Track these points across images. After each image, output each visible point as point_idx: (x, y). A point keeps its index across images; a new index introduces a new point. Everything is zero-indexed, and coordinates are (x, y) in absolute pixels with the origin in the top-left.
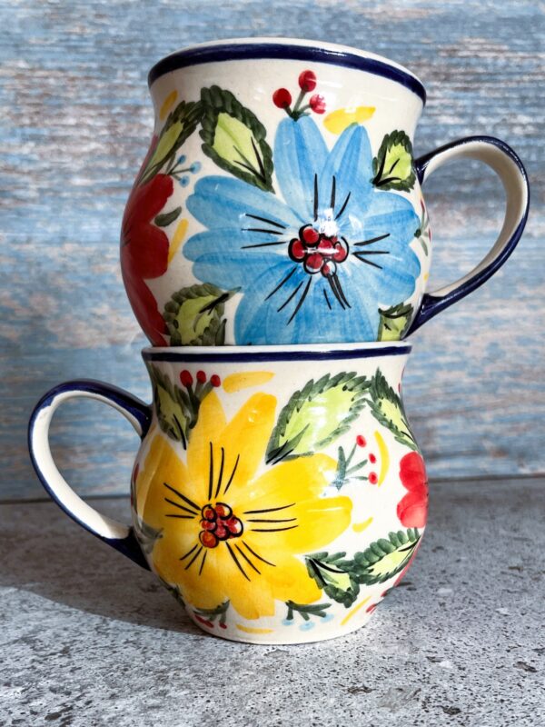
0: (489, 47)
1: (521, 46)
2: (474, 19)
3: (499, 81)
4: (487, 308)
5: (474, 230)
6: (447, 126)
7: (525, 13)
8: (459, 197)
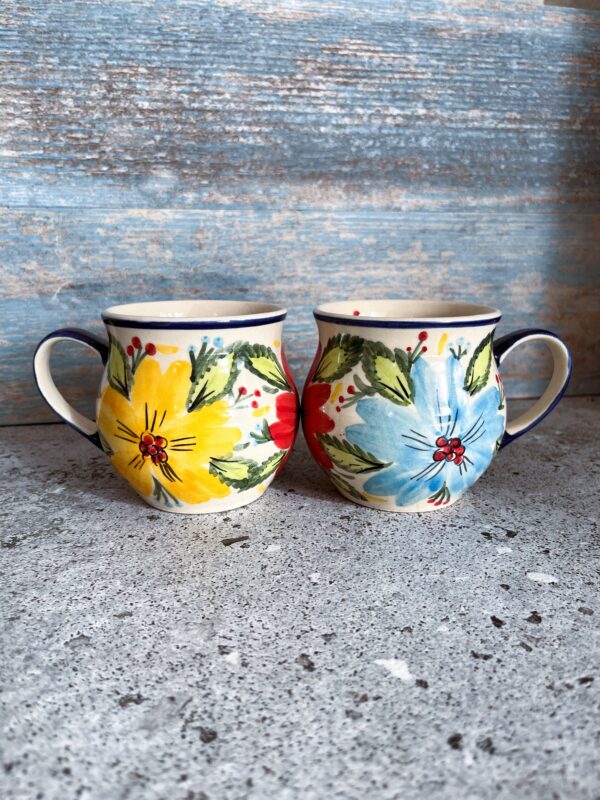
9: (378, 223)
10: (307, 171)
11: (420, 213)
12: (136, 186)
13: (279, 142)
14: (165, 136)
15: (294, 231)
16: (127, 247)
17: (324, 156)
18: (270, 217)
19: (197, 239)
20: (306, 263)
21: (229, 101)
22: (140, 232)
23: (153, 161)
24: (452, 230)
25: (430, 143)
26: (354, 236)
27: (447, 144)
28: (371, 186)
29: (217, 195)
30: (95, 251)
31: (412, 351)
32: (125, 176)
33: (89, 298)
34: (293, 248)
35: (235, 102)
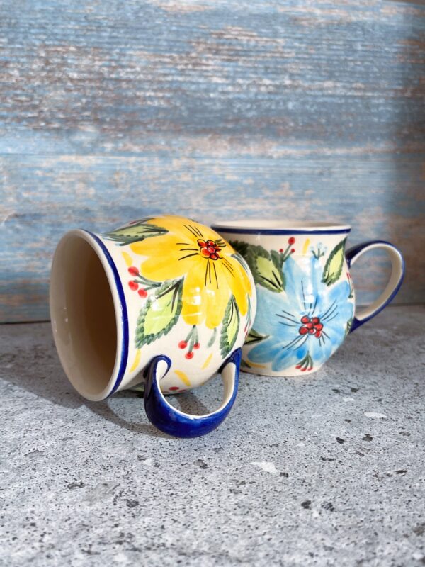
0: (244, 33)
1: (265, 33)
2: (234, 14)
3: (251, 56)
4: (244, 204)
5: (235, 153)
6: (217, 84)
7: (267, 12)
8: (225, 131)
9: (255, 168)
10: (199, 127)
11: (287, 161)
12: (67, 138)
13: (178, 104)
14: (90, 100)
15: (190, 174)
16: (60, 185)
17: (212, 115)
18: (171, 163)
19: (115, 180)
20: (199, 199)
21: (139, 73)
22: (70, 174)
23: (80, 118)
24: (313, 174)
25: (294, 106)
26: (235, 178)
27: (308, 107)
28: (249, 140)
29: (130, 145)
30: (35, 188)
31: (283, 253)
32: (58, 130)
33: (29, 225)
34: (189, 187)
35: (144, 74)
